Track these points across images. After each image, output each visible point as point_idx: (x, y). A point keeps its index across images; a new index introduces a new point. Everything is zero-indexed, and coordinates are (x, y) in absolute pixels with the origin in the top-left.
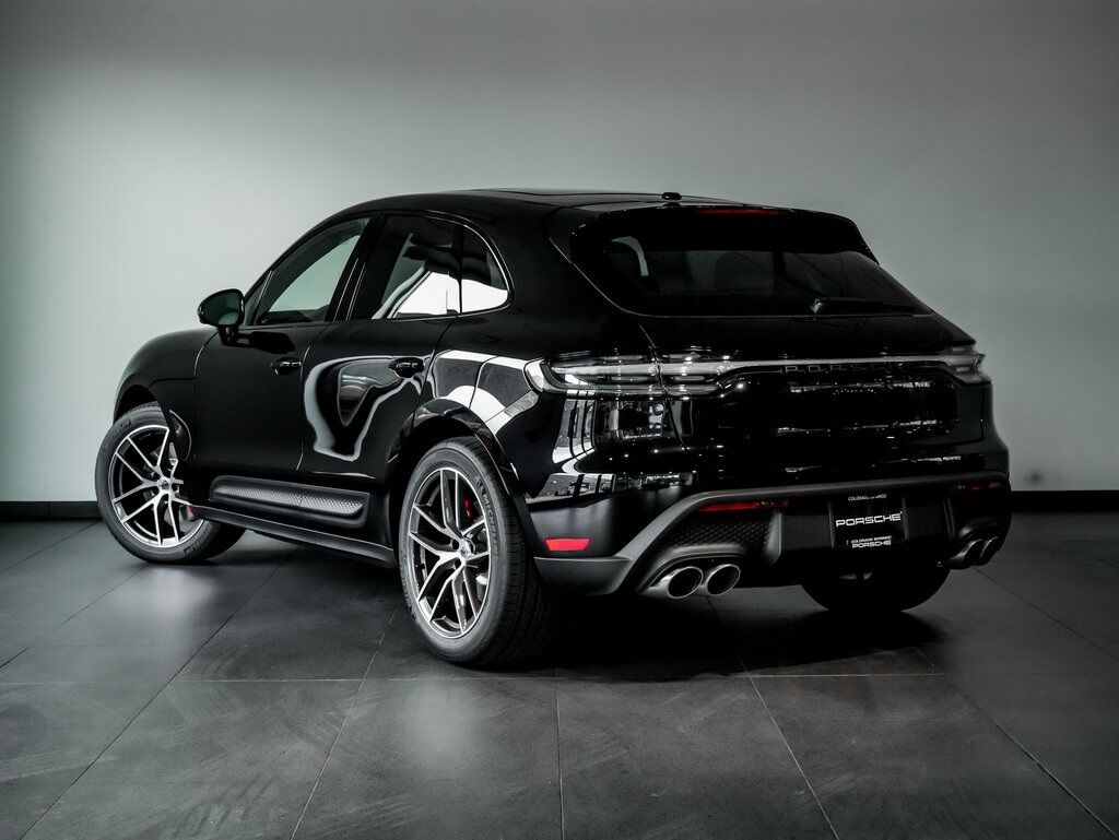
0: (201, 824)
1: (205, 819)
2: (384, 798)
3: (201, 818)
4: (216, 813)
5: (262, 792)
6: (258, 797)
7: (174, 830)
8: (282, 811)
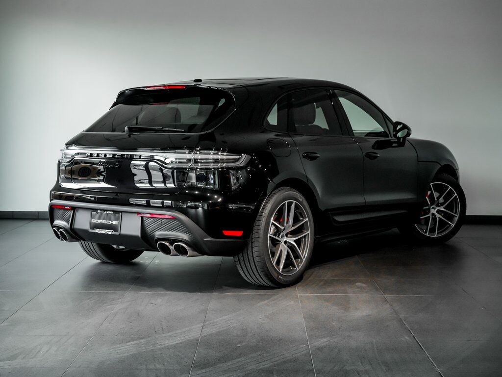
0: (36, 354)
1: (39, 351)
2: (120, 344)
3: (37, 351)
4: (45, 349)
5: (68, 340)
6: (65, 342)
7: (24, 356)
8: (74, 349)
